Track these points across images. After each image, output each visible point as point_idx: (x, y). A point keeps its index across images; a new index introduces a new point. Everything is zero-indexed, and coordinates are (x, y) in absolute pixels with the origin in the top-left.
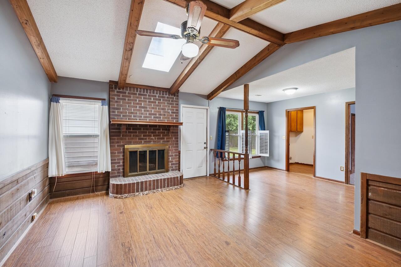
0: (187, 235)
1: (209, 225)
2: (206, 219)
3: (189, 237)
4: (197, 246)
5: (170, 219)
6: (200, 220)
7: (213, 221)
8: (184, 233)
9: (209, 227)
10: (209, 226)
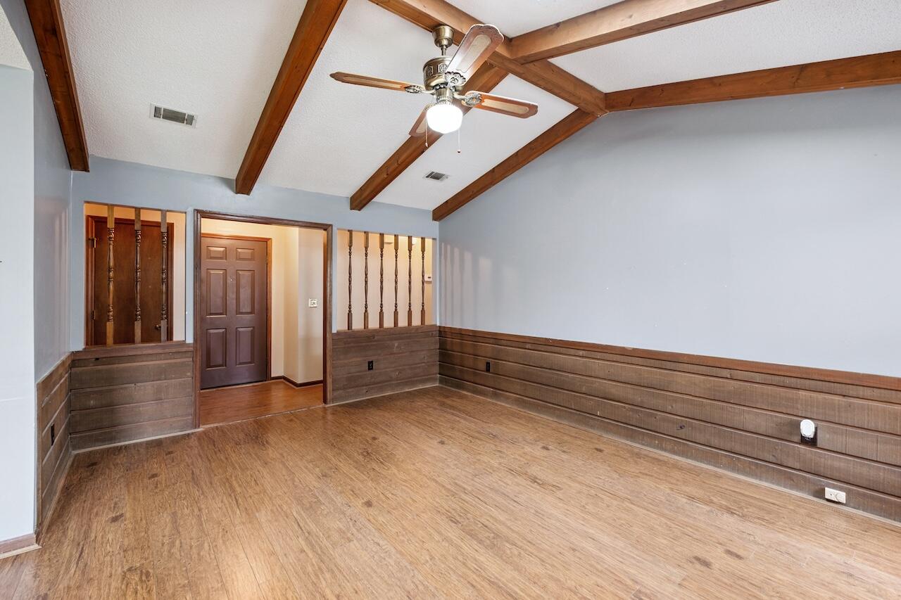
0: (453, 512)
1: (403, 541)
2: (411, 563)
3: (447, 508)
4: (425, 495)
5: (522, 552)
6: (432, 558)
7: (390, 557)
8: (461, 516)
9: (403, 535)
10: (403, 538)
